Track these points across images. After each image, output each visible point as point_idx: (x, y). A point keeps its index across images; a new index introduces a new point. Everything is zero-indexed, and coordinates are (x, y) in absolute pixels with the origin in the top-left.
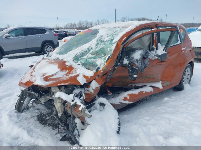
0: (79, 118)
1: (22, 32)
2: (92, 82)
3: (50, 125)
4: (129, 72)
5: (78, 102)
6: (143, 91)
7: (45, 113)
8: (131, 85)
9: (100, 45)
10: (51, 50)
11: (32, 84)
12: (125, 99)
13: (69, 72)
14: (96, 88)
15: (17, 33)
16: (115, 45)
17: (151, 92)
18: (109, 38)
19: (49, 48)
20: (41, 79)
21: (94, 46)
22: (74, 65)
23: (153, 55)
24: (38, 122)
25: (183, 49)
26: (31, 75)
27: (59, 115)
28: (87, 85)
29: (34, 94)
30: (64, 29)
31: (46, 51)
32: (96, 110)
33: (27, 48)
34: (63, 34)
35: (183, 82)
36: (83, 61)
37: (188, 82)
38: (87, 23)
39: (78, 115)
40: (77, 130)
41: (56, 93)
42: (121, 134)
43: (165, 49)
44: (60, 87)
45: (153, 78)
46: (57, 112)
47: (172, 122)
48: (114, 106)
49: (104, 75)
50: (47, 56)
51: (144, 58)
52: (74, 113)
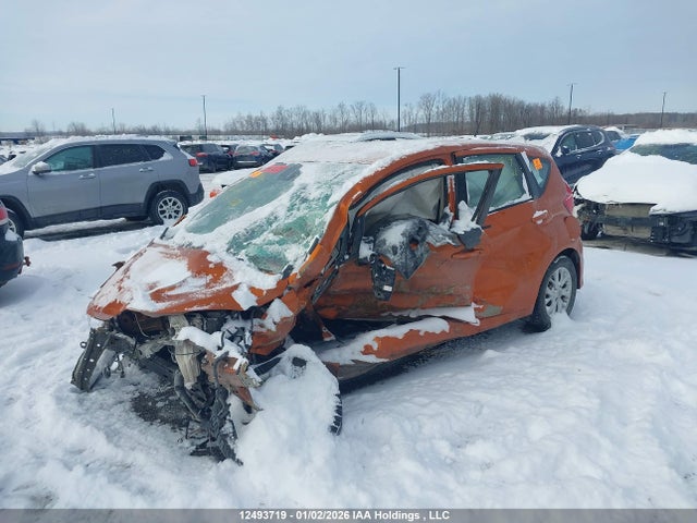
0: (235, 392)
1: (89, 156)
2: (273, 304)
3: (164, 421)
4: (373, 279)
5: (233, 350)
6: (419, 331)
7: (153, 392)
8: (390, 315)
9: (298, 210)
10: (177, 212)
11: (121, 310)
12: (368, 350)
13: (215, 280)
14: (282, 320)
15: (71, 160)
16: (332, 211)
17: (443, 332)
18: (320, 191)
19: (171, 204)
20: (144, 296)
21: (282, 213)
22: (229, 261)
23: (438, 235)
24: (133, 415)
25: (538, 214)
26: (120, 288)
27: (188, 385)
28: (258, 312)
29: (125, 339)
30: (227, 133)
31: (161, 216)
32: (281, 376)
33: (101, 208)
34: (221, 153)
35: (547, 308)
36: (252, 251)
37: (563, 307)
38: (304, 115)
39: (233, 382)
40: (231, 421)
41: (179, 330)
42: (343, 435)
43: (478, 217)
44: (190, 317)
45: (451, 295)
46: (182, 379)
47: (485, 410)
48: (333, 368)
49: (305, 287)
50: (161, 238)
51: (413, 241)
52: (222, 381)
